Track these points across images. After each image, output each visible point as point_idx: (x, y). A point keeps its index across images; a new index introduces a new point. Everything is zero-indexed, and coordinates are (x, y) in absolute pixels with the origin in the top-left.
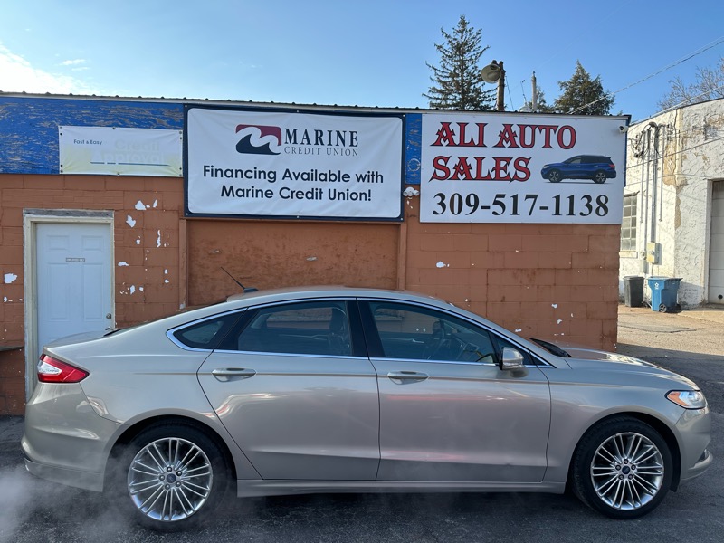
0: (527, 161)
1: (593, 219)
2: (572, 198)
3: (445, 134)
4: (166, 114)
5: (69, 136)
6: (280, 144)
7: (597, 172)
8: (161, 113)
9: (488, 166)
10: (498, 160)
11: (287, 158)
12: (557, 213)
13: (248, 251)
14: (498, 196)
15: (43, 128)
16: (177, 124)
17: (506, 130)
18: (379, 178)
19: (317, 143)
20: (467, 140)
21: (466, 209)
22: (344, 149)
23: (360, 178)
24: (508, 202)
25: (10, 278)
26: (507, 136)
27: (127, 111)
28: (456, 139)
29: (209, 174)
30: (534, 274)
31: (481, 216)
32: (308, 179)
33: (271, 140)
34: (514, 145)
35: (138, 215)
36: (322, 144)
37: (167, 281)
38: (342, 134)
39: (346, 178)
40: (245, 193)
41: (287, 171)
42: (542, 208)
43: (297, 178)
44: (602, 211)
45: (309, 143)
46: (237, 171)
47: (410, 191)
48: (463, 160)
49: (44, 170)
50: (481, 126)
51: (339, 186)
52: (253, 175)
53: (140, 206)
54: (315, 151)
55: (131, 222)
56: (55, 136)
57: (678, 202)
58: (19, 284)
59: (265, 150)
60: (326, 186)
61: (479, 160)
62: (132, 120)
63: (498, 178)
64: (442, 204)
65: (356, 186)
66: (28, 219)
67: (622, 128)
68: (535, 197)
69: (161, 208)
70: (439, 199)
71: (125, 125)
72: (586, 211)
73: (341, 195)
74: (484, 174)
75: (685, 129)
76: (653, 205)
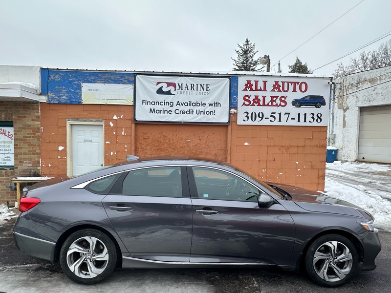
0: (285, 98)
1: (315, 124)
2: (305, 114)
3: (249, 85)
4: (127, 78)
5: (85, 87)
6: (175, 90)
7: (317, 103)
8: (125, 77)
9: (268, 99)
10: (272, 97)
11: (179, 96)
12: (299, 121)
13: (160, 137)
14: (272, 113)
15: (75, 84)
16: (131, 82)
17: (276, 84)
18: (219, 105)
19: (191, 90)
20: (259, 88)
21: (258, 119)
22: (204, 92)
23: (210, 105)
24: (277, 116)
25: (61, 148)
26: (276, 86)
27: (110, 76)
28: (254, 88)
29: (144, 103)
30: (288, 148)
31: (265, 122)
32: (187, 105)
33: (171, 88)
34: (279, 91)
35: (114, 121)
36: (194, 90)
37: (126, 150)
38: (203, 85)
39: (204, 105)
40: (159, 112)
41: (178, 102)
42: (292, 119)
43: (182, 105)
44: (319, 120)
45: (188, 90)
46: (156, 102)
47: (233, 110)
48: (257, 97)
49: (75, 103)
50: (265, 82)
51: (201, 108)
52: (163, 104)
53: (115, 117)
54: (191, 93)
55: (112, 125)
56: (80, 88)
57: (344, 116)
58: (65, 151)
59: (169, 93)
60: (195, 109)
61: (264, 97)
62: (112, 80)
63: (272, 105)
64: (248, 118)
65: (209, 109)
66: (68, 123)
67: (329, 83)
68: (289, 114)
69: (124, 119)
70: (246, 114)
71: (109, 83)
72: (312, 120)
73: (202, 112)
74: (266, 103)
75: (348, 85)
76: (333, 118)
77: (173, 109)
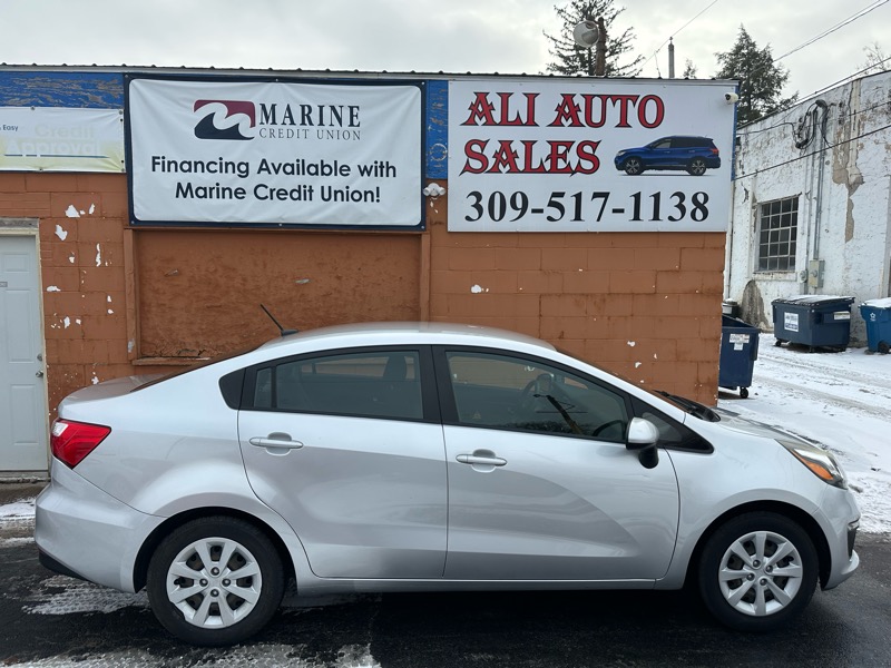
0: (594, 145)
1: (687, 224)
2: (657, 197)
3: (481, 109)
4: (101, 87)
6: (253, 125)
7: (694, 160)
8: (94, 86)
9: (541, 153)
10: (554, 145)
11: (264, 144)
12: (637, 217)
13: (216, 271)
14: (554, 195)
16: (116, 100)
17: (565, 103)
18: (391, 170)
19: (303, 123)
20: (512, 117)
21: (511, 213)
22: (342, 130)
23: (364, 171)
24: (569, 203)
26: (567, 110)
27: (48, 85)
28: (497, 116)
29: (158, 168)
30: (604, 301)
31: (532, 223)
32: (292, 173)
33: (241, 119)
34: (576, 123)
35: (70, 224)
36: (311, 124)
37: (110, 312)
38: (338, 109)
39: (344, 170)
40: (207, 192)
41: (264, 161)
42: (615, 211)
43: (277, 172)
44: (699, 214)
46: (196, 163)
47: (434, 188)
48: (506, 145)
50: (531, 98)
51: (336, 182)
52: (217, 167)
53: (72, 212)
54: (302, 134)
55: (62, 234)
59: (233, 133)
60: (318, 183)
61: (529, 145)
62: (56, 96)
63: (554, 170)
64: (478, 207)
65: (360, 183)
67: (729, 97)
68: (605, 195)
69: (99, 215)
70: (474, 199)
71: (47, 104)
72: (677, 213)
73: (339, 195)
74: (535, 165)
75: (863, 108)
76: (819, 210)
77: (248, 184)
